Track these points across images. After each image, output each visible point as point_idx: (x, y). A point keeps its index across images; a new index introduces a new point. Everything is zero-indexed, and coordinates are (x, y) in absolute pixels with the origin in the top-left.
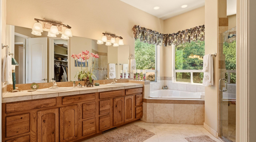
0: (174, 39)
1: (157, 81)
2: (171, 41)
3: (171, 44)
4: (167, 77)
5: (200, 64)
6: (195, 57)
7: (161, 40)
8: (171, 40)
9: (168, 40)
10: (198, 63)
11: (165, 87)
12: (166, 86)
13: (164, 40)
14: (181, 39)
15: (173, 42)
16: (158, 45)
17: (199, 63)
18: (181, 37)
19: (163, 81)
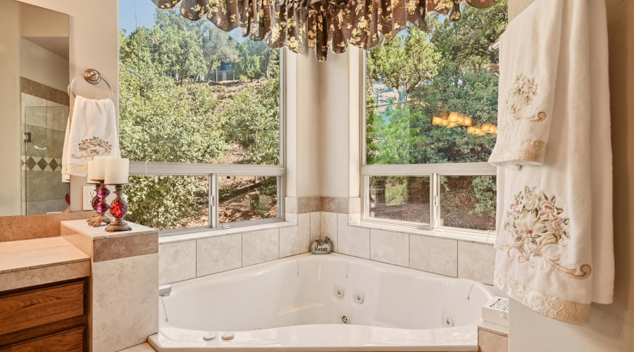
0: (354, 20)
1: (287, 215)
2: (344, 32)
3: (343, 45)
4: (332, 199)
5: (472, 150)
6: (454, 119)
7: (295, 24)
8: (343, 24)
9: (332, 26)
10: (466, 146)
11: (322, 244)
12: (327, 240)
13: (315, 28)
14: (385, 13)
15: (351, 36)
16: (281, 45)
17: (470, 147)
18: (384, 7)
19: (316, 215)
